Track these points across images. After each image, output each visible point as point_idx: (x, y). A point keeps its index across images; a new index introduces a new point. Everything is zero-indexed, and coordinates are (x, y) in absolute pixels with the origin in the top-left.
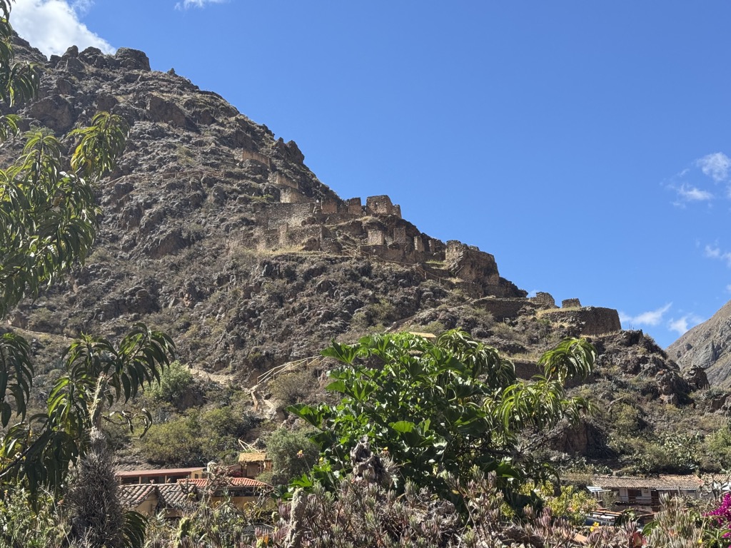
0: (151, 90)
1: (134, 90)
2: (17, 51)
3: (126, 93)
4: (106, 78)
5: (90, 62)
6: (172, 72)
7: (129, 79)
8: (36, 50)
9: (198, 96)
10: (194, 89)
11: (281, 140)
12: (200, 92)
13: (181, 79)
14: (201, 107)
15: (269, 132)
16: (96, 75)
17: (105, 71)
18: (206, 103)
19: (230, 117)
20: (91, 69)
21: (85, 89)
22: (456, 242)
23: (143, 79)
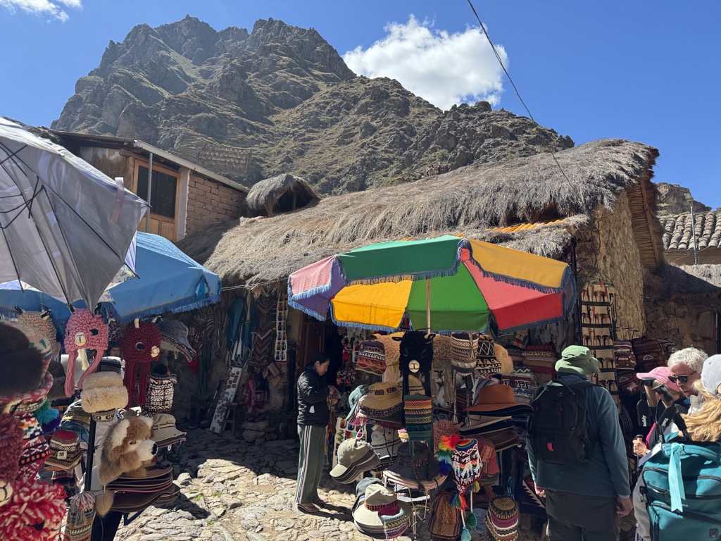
0: (492, 121)
1: (484, 123)
2: (429, 111)
3: (480, 125)
4: (470, 119)
5: (462, 112)
6: (503, 110)
7: (481, 118)
8: (438, 108)
9: (516, 120)
10: (513, 116)
11: (561, 136)
12: (517, 118)
13: (507, 112)
14: (518, 126)
15: (554, 132)
16: (466, 118)
17: (470, 116)
18: (520, 123)
19: (533, 128)
20: (463, 115)
21: (461, 126)
22: (664, 183)
23: (488, 116)
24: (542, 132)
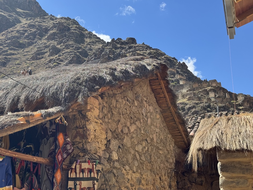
1: (132, 51)
5: (118, 43)
6: (143, 44)
7: (130, 48)
10: (150, 48)
11: (180, 62)
12: (153, 49)
13: (146, 45)
15: (176, 59)
16: (121, 47)
18: (155, 53)
19: (162, 56)
21: (117, 52)
22: (241, 94)
24: (168, 59)
